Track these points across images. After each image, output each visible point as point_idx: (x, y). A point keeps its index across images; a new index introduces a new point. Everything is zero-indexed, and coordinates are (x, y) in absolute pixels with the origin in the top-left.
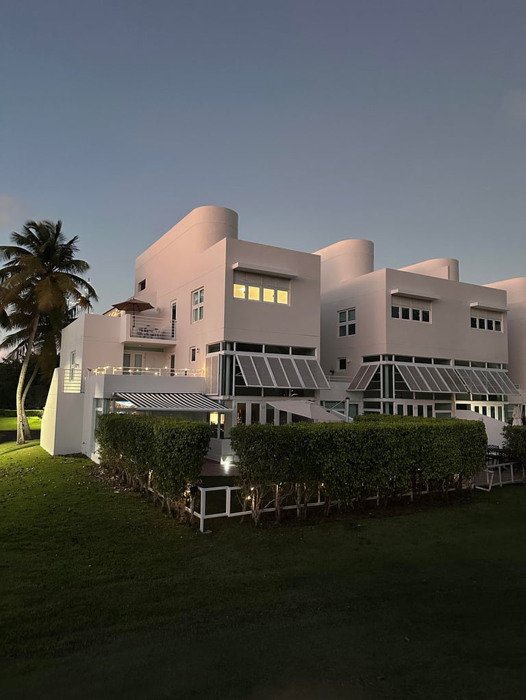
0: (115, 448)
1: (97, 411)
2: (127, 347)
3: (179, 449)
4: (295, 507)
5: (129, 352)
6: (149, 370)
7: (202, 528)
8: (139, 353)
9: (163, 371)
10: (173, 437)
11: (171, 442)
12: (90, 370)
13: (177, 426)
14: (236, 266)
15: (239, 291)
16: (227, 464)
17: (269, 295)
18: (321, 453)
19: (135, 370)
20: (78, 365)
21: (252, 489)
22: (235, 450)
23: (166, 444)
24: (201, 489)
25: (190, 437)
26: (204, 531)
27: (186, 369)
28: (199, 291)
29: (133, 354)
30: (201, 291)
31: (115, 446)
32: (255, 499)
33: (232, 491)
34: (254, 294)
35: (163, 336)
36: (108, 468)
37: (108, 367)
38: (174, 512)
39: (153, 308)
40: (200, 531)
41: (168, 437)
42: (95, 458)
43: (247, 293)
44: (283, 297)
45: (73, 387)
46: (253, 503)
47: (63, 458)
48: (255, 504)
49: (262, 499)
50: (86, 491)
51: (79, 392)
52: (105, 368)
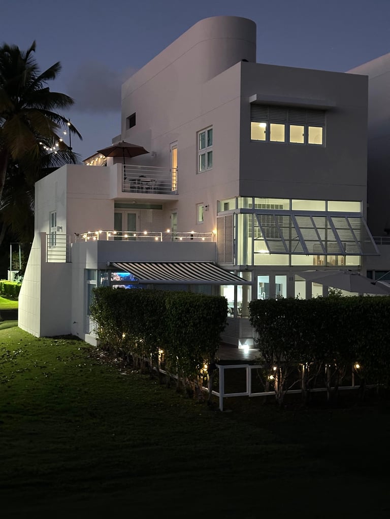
0: (118, 326)
1: (89, 285)
2: (118, 204)
3: (194, 323)
4: (325, 389)
5: (120, 211)
6: (148, 234)
7: (221, 407)
8: (132, 211)
9: (165, 235)
10: (188, 311)
11: (185, 316)
12: (78, 235)
13: (191, 299)
14: (254, 98)
15: (258, 129)
16: (246, 348)
17: (297, 134)
18: (352, 330)
19: (132, 234)
20: (61, 228)
21: (275, 369)
22: (255, 327)
23: (180, 319)
24: (219, 367)
25: (205, 311)
26: (224, 409)
27: (193, 232)
28: (206, 131)
29: (125, 213)
30: (209, 131)
31: (119, 324)
32: (279, 379)
33: (252, 370)
34: (278, 132)
35: (161, 189)
36: (108, 350)
37: (101, 232)
38: (190, 393)
39: (148, 153)
40: (219, 410)
41: (182, 311)
42: (91, 339)
43: (268, 132)
44: (316, 135)
45: (57, 256)
46: (276, 383)
47: (52, 340)
48: (279, 384)
49: (286, 379)
50: (89, 373)
51: (65, 261)
52: (97, 233)
